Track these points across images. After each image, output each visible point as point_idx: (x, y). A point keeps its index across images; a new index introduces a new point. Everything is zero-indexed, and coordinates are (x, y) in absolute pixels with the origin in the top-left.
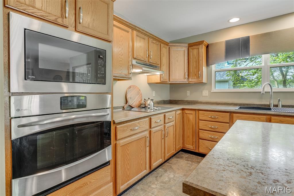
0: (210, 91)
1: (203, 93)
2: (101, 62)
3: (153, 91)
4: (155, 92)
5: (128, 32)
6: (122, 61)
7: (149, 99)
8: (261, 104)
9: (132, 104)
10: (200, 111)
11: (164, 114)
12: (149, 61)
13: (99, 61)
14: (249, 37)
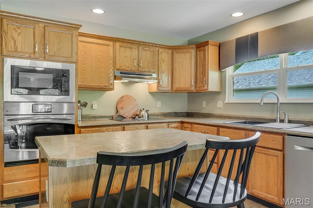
0: (223, 102)
1: (217, 103)
2: (65, 79)
3: (158, 102)
4: (160, 102)
5: (109, 45)
6: (101, 73)
7: (143, 109)
8: (270, 119)
9: (124, 114)
10: (194, 125)
11: (147, 125)
12: (138, 70)
13: (63, 79)
14: (257, 33)
